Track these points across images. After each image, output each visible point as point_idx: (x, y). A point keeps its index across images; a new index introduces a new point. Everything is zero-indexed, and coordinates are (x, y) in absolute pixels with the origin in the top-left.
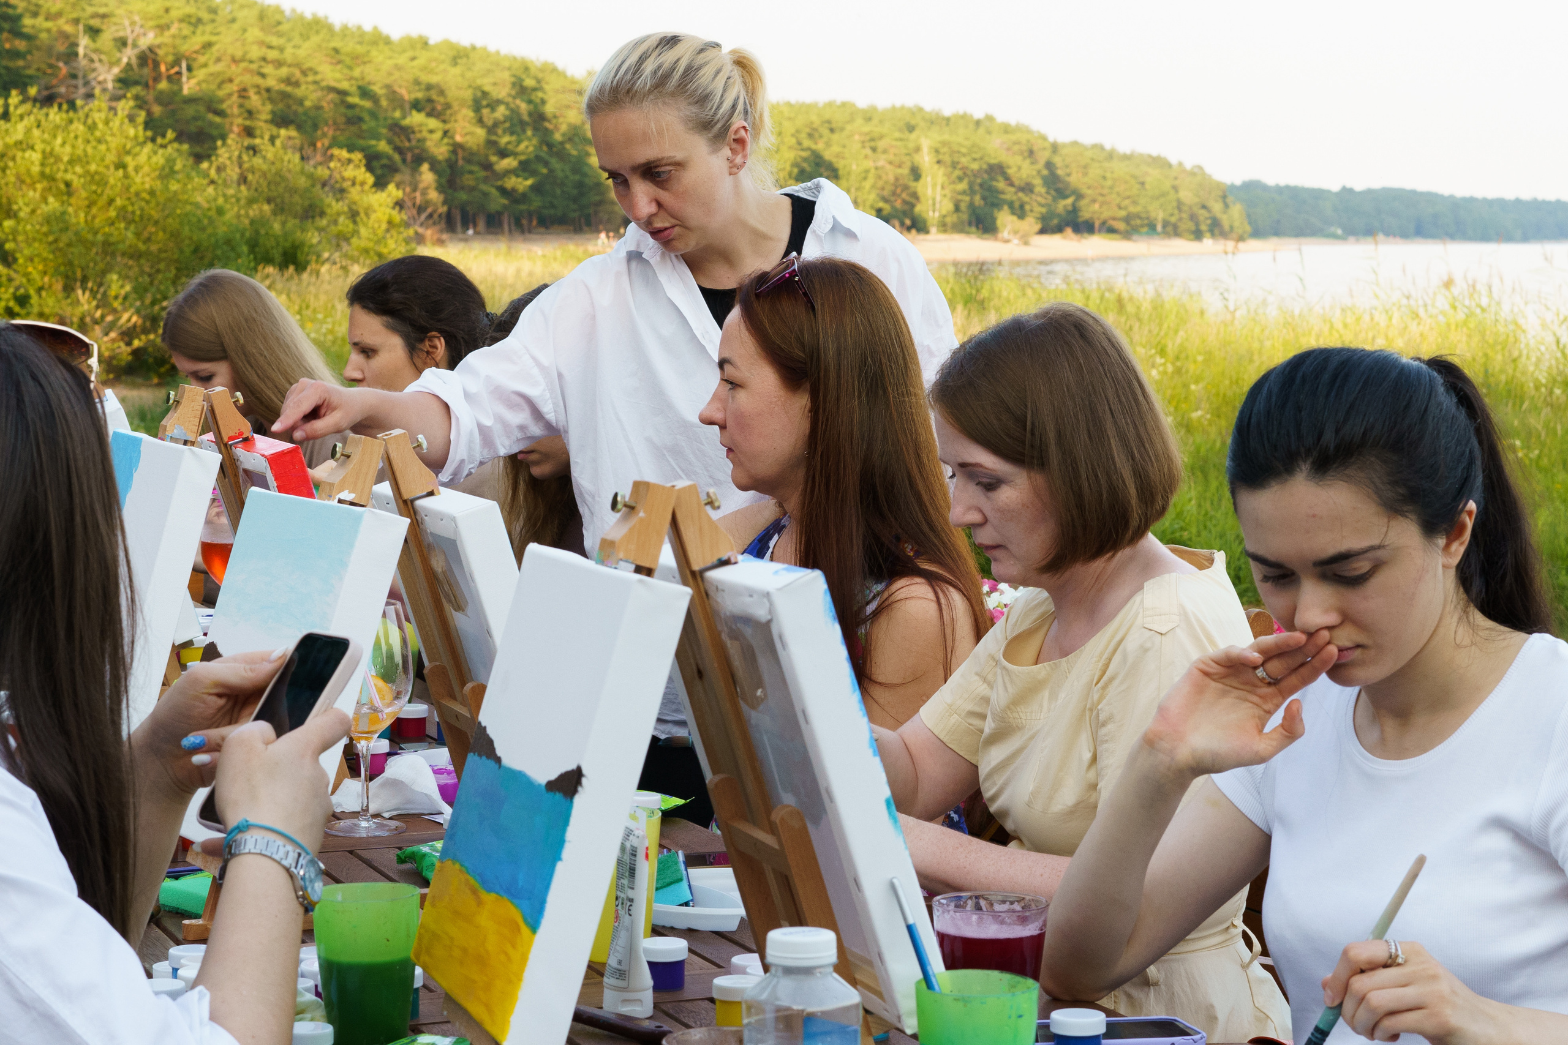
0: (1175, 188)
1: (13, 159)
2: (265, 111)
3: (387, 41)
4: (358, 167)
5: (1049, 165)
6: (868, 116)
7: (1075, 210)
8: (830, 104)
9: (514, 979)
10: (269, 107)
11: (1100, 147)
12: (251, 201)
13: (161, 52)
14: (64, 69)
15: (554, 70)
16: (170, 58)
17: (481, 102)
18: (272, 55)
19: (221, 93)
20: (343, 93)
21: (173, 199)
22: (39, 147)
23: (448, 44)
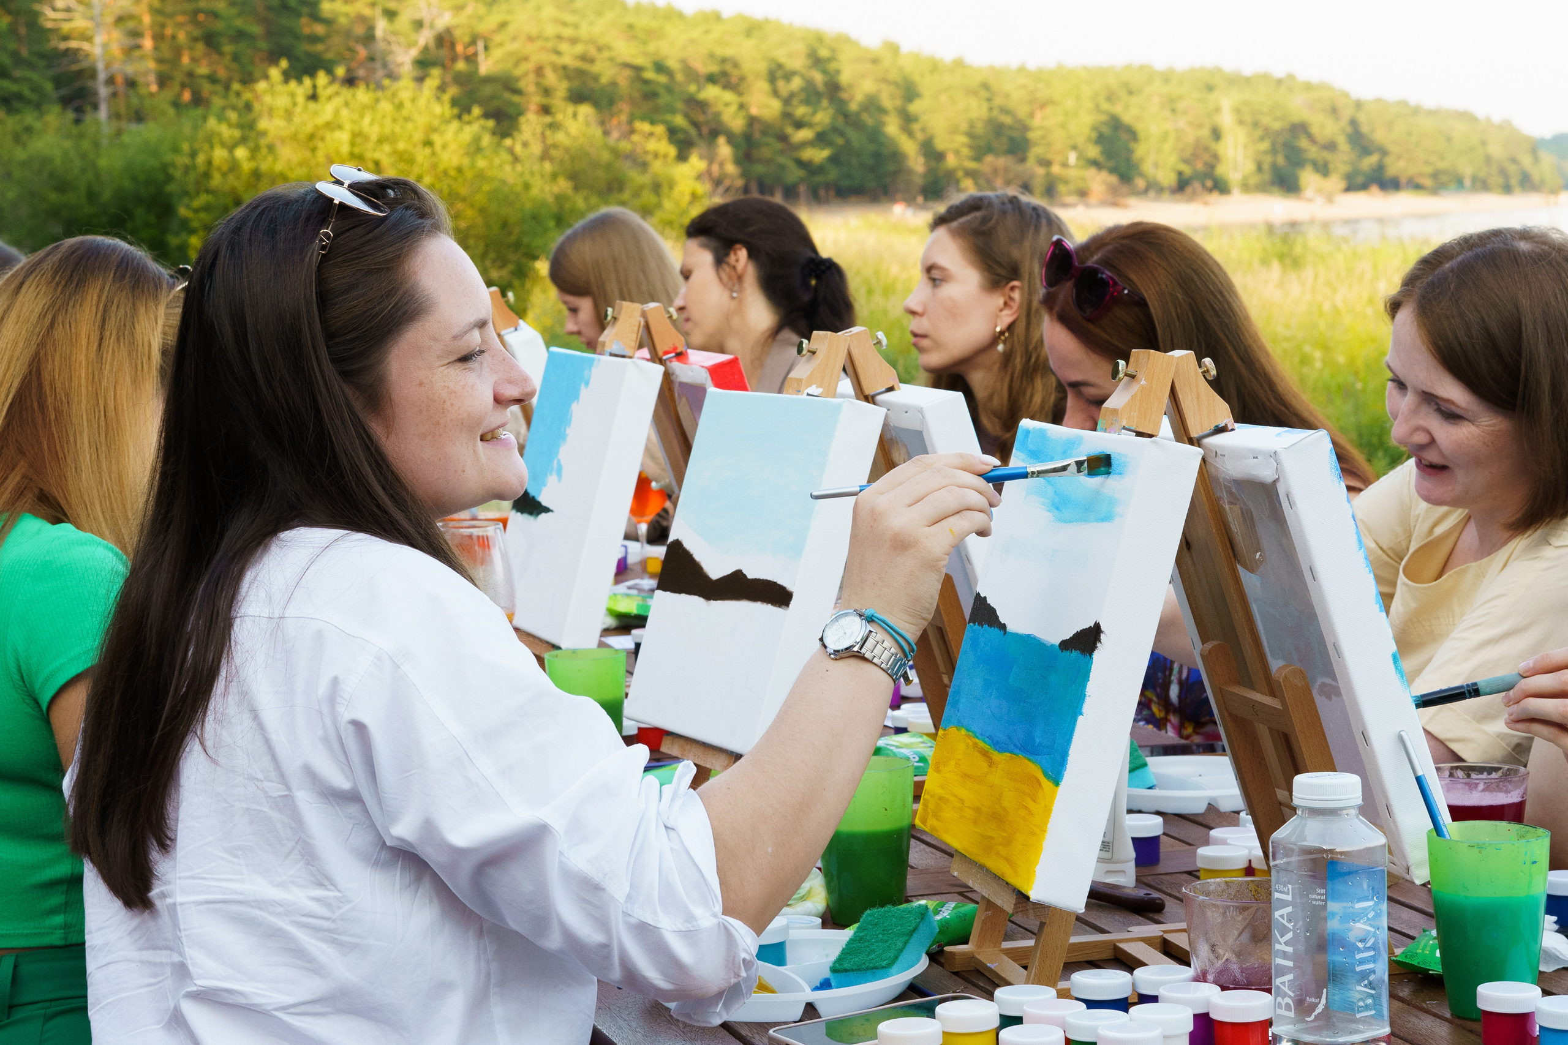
0: (1484, 143)
1: (322, 139)
2: (561, 88)
3: (680, 16)
4: (659, 140)
5: (1354, 123)
6: (1167, 77)
7: (1380, 168)
8: (1128, 67)
9: (1037, 832)
10: (565, 85)
11: (1404, 103)
12: (554, 177)
13: (457, 33)
14: (362, 52)
15: (846, 40)
16: (467, 39)
17: (776, 74)
18: (568, 32)
19: (517, 72)
20: (638, 69)
21: (481, 176)
22: (348, 126)
23: (741, 18)
